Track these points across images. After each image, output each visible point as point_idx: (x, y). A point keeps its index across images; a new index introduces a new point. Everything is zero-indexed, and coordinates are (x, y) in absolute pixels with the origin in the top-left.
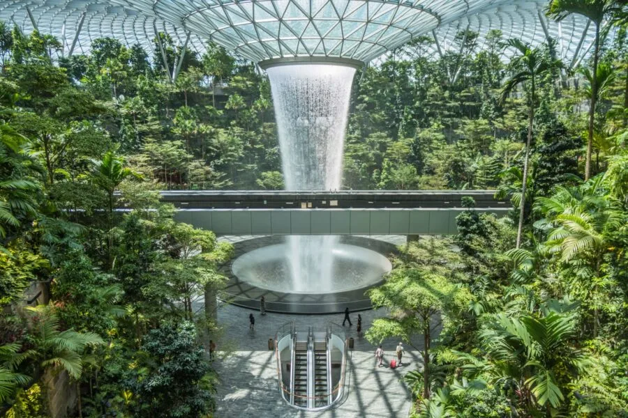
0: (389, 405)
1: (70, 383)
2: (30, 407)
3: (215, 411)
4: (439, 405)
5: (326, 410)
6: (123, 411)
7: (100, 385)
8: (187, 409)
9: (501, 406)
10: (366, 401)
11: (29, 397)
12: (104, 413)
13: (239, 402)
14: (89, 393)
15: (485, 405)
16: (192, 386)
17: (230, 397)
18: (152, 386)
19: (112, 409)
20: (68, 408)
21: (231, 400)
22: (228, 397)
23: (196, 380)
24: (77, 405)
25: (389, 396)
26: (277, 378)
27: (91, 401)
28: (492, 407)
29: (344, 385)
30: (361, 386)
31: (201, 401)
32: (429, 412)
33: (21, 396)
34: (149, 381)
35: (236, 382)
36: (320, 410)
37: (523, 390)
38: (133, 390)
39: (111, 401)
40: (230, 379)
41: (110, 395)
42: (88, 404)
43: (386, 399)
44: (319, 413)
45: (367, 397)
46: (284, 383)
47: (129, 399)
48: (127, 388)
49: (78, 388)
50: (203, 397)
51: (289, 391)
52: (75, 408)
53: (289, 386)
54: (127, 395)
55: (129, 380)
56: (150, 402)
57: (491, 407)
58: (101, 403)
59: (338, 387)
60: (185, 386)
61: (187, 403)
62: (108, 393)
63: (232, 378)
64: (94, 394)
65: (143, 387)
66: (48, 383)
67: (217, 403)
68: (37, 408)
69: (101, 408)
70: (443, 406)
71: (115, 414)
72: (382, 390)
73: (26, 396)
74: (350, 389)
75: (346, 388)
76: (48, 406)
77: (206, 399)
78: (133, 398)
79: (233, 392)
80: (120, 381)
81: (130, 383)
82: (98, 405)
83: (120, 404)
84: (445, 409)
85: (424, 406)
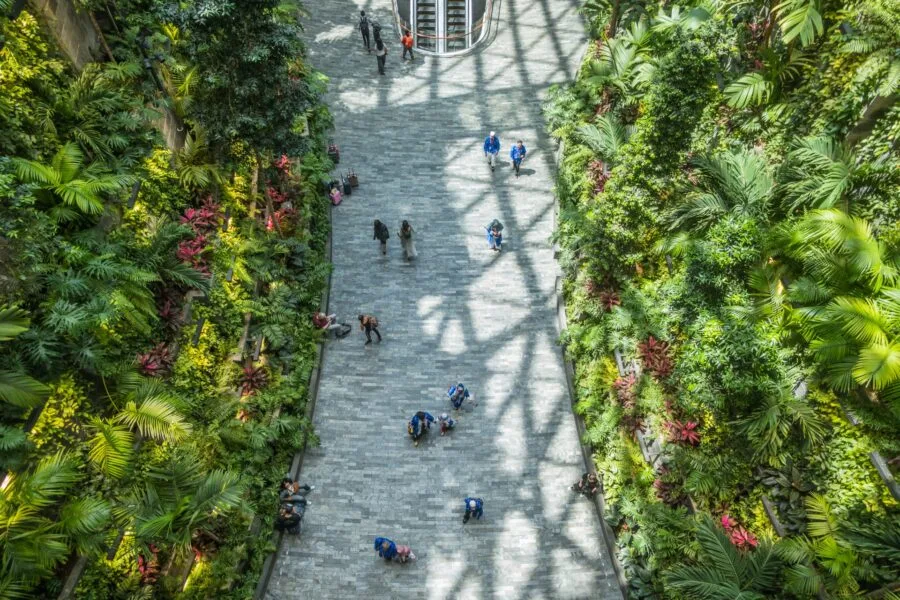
0: (557, 47)
1: (77, 11)
2: (32, 45)
3: (305, 57)
4: (629, 47)
5: (466, 56)
6: (172, 54)
7: (126, 16)
8: (266, 52)
9: (726, 46)
10: (526, 42)
11: (24, 31)
12: (146, 57)
13: (338, 43)
14: (113, 28)
15: (702, 43)
16: (265, 18)
17: (325, 38)
18: (204, 17)
19: (156, 52)
20: (90, 49)
21: (327, 42)
22: (321, 37)
23: (270, 8)
24: (102, 44)
25: (559, 34)
26: (390, 9)
27: (120, 39)
28: (712, 46)
29: (491, 19)
30: (520, 20)
31: (284, 41)
32: (613, 57)
33: (11, 29)
34: (198, 10)
35: (330, 15)
36: (455, 56)
37: (761, 23)
38: (177, 22)
39: (149, 40)
40: (320, 11)
41: (145, 31)
42: (118, 44)
43: (555, 39)
44: (455, 60)
45: (527, 35)
46: (401, 16)
47: (175, 39)
48: (168, 19)
49: (93, 20)
50: (285, 34)
51: (409, 27)
52: (100, 50)
53: (408, 21)
54: (172, 31)
55: (166, 7)
56: (209, 41)
57: (710, 47)
58: (137, 42)
59: (482, 22)
60: (254, 17)
61: (263, 42)
62: (142, 29)
63: (323, 8)
64: (121, 30)
65: (191, 18)
66: (43, 11)
67: (306, 45)
68: (43, 47)
69: (140, 50)
70: (634, 48)
71: (162, 58)
72: (551, 27)
73: (19, 30)
74: (501, 25)
75: (493, 23)
76: (59, 46)
77: (290, 36)
78: (181, 35)
79: (328, 29)
80: (152, 9)
81: (171, 11)
82: (134, 46)
83: (165, 44)
84: (637, 52)
85: (607, 49)
